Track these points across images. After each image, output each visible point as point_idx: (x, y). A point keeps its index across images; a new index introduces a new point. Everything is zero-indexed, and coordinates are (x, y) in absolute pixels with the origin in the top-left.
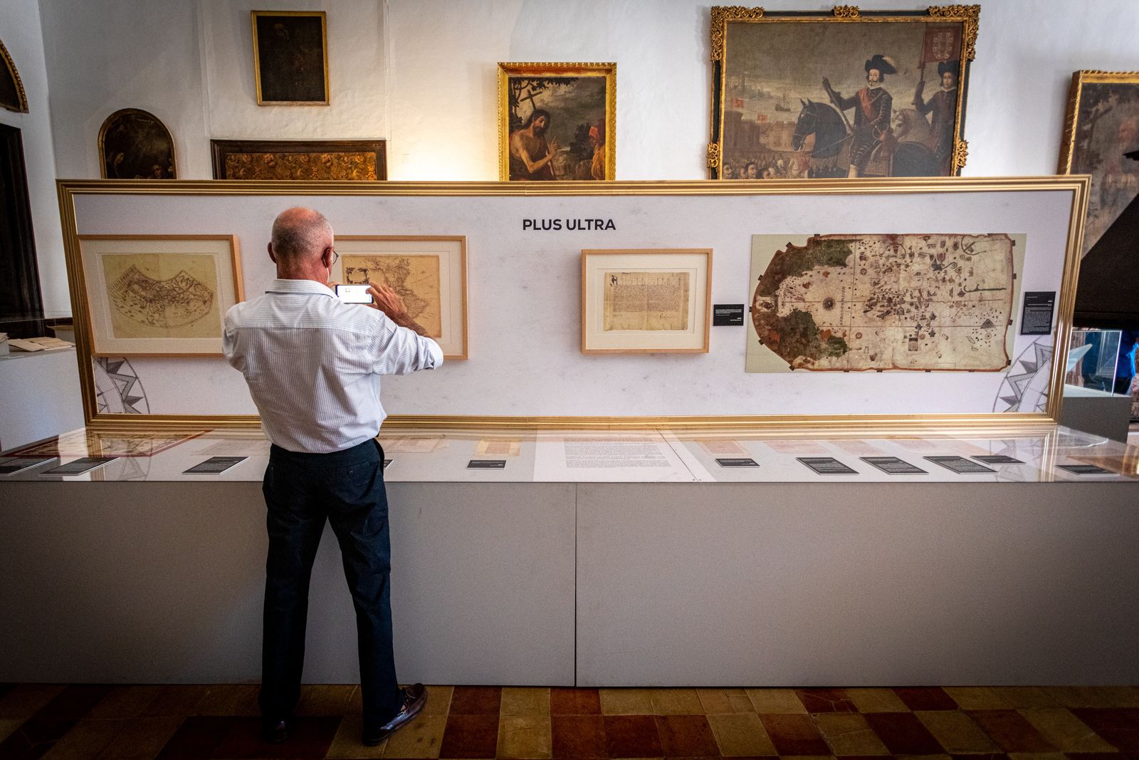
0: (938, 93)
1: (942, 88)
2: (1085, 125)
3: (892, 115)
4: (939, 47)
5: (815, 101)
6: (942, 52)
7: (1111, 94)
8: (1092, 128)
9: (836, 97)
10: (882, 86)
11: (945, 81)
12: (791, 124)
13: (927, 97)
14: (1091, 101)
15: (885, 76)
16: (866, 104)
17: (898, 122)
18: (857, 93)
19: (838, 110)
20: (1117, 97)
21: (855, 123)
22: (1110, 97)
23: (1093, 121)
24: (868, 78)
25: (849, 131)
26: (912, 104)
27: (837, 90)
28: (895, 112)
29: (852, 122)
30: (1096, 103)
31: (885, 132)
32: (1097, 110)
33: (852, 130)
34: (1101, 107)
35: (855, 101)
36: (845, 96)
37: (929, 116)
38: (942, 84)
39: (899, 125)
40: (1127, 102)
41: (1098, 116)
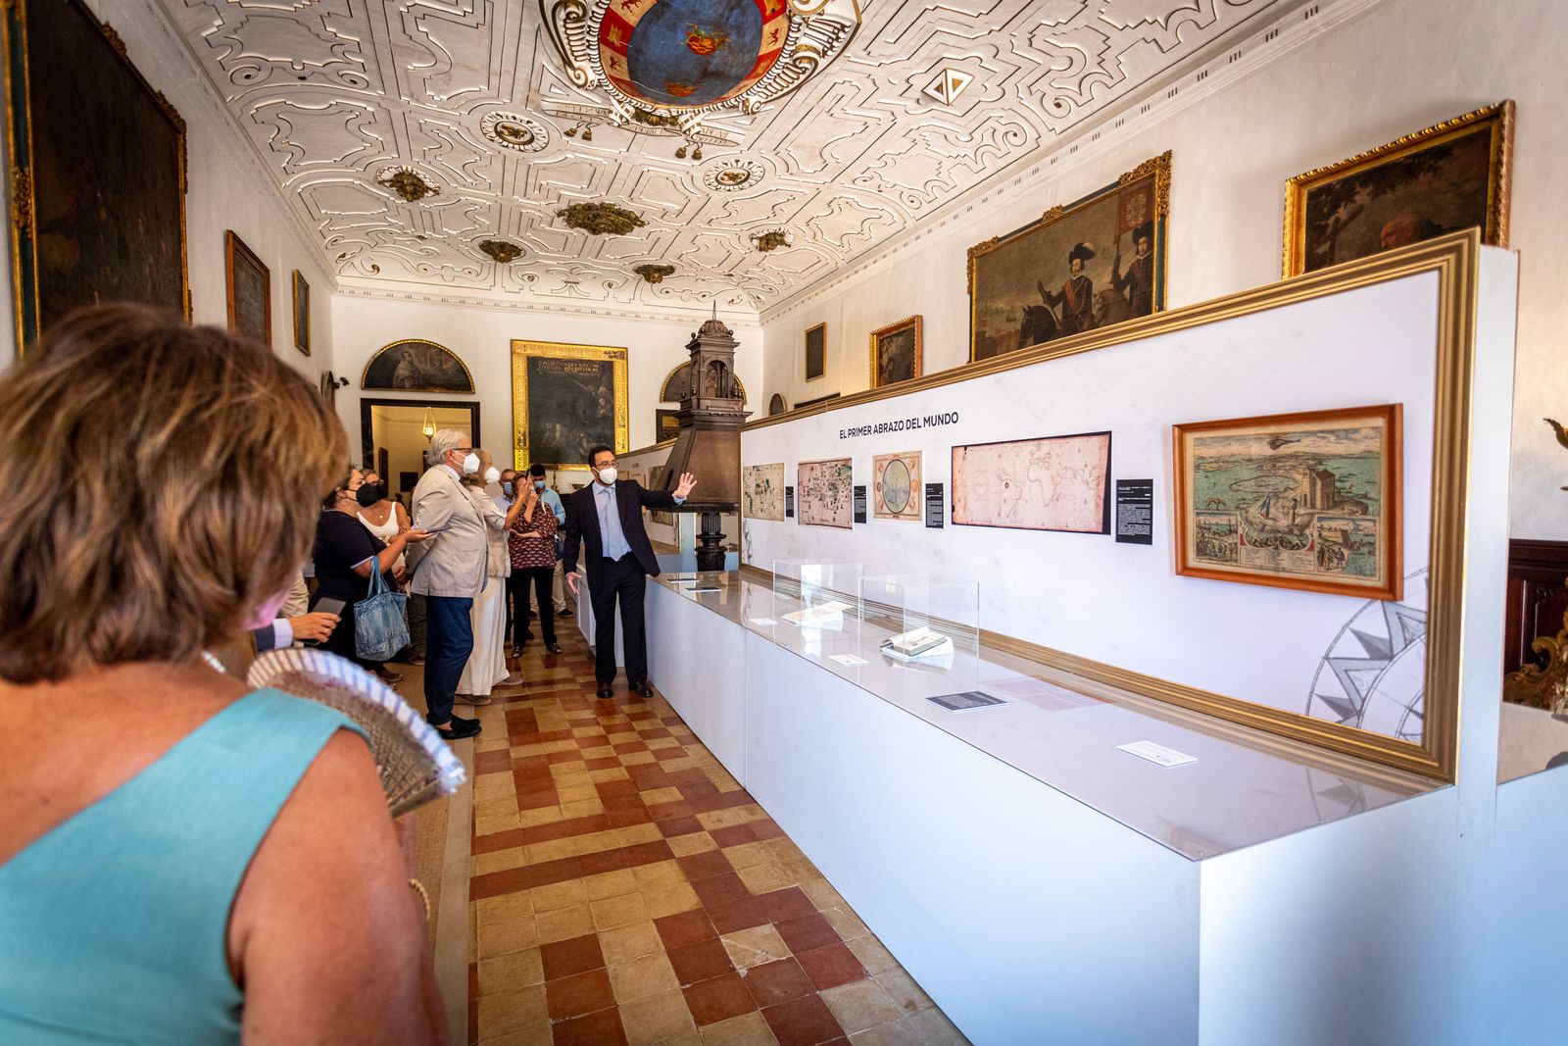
0: (1133, 264)
1: (1138, 257)
2: (1317, 247)
3: (1093, 299)
4: (1133, 213)
5: (1032, 305)
6: (1136, 217)
7: (1358, 189)
8: (1332, 248)
9: (1047, 296)
10: (1084, 273)
11: (1140, 248)
12: (1016, 332)
13: (1123, 272)
14: (1325, 210)
15: (1086, 262)
16: (1071, 296)
17: (1098, 306)
18: (1064, 288)
19: (1049, 309)
20: (1370, 188)
21: (1063, 318)
22: (1358, 193)
23: (1333, 237)
24: (1071, 269)
25: (1058, 327)
26: (1111, 283)
27: (1047, 290)
28: (1095, 296)
29: (1060, 317)
30: (1334, 208)
31: (1088, 319)
32: (1337, 220)
33: (1061, 325)
34: (1342, 213)
35: (1062, 295)
36: (1054, 294)
37: (1127, 292)
38: (1137, 253)
39: (1100, 309)
40: (1388, 191)
41: (1339, 227)
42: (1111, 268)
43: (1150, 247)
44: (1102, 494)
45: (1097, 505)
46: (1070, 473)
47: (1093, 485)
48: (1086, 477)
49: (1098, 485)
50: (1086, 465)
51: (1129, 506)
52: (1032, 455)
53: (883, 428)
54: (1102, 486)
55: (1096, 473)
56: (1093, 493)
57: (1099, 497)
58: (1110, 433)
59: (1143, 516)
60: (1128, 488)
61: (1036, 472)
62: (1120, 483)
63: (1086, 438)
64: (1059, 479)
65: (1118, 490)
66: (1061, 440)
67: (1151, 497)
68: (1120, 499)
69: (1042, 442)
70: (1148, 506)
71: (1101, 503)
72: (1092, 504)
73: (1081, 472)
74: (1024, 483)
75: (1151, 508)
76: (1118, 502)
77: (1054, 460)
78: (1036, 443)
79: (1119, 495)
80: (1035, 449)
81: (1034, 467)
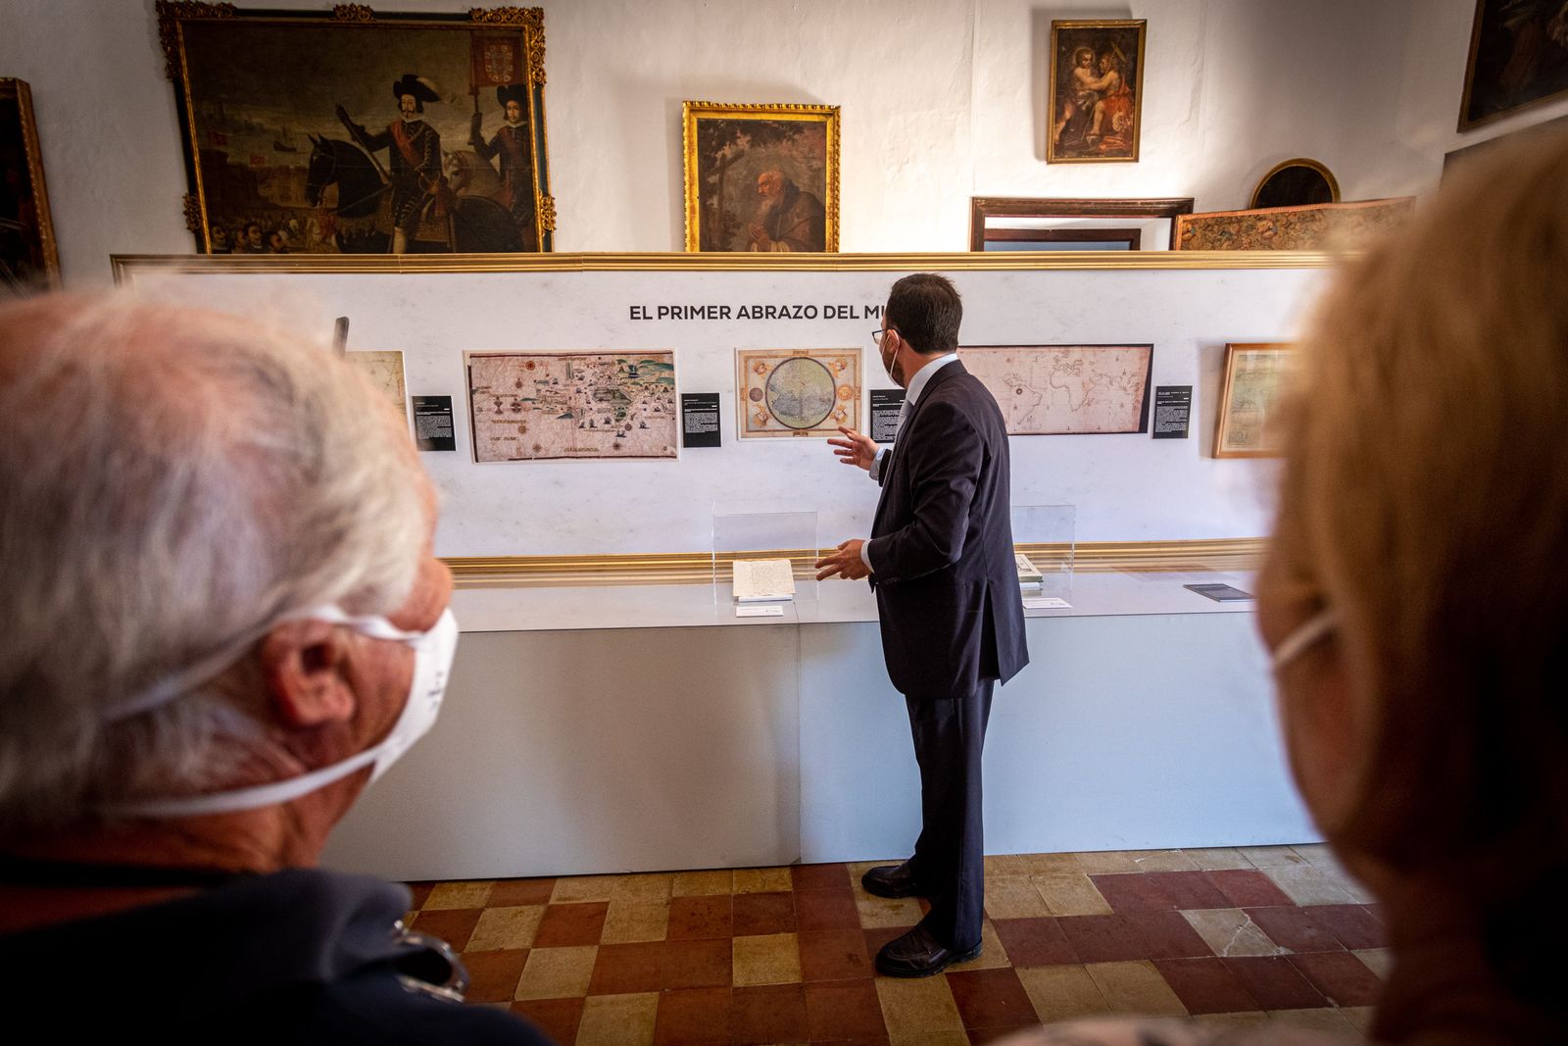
0: (501, 129)
1: (508, 123)
2: (708, 177)
3: (443, 158)
4: (495, 65)
5: (330, 137)
6: (500, 73)
7: (739, 134)
8: (721, 179)
9: (359, 132)
10: (422, 118)
11: (510, 112)
12: (300, 170)
13: (488, 135)
14: (714, 143)
15: (424, 104)
16: (403, 142)
17: (452, 169)
18: (388, 128)
19: (365, 152)
20: (748, 138)
21: (392, 170)
22: (739, 138)
23: (722, 170)
24: (400, 106)
25: (385, 181)
26: (469, 144)
27: (358, 123)
28: (446, 154)
29: (387, 168)
30: (720, 146)
31: (436, 182)
32: (724, 156)
33: (389, 178)
34: (728, 151)
35: (386, 139)
36: (372, 132)
37: (496, 161)
38: (506, 117)
39: (456, 173)
40: (762, 146)
41: (726, 163)
42: (468, 125)
43: (525, 115)
44: (1141, 399)
45: (1135, 408)
46: (1105, 380)
47: (1131, 391)
48: (1124, 383)
49: (1137, 390)
50: (1124, 373)
51: (1167, 408)
52: (1057, 361)
53: (759, 312)
54: (1141, 392)
55: (1135, 380)
56: (1131, 398)
57: (1137, 401)
58: (1152, 346)
59: (1181, 416)
60: (1168, 393)
61: (1060, 378)
62: (1159, 389)
63: (1126, 349)
64: (1092, 386)
65: (1157, 395)
66: (1096, 349)
67: (1190, 400)
68: (1159, 403)
69: (1070, 349)
70: (1186, 407)
71: (1140, 406)
72: (1129, 407)
73: (1119, 379)
74: (1045, 389)
75: (1189, 410)
76: (1157, 405)
77: (1086, 366)
78: (1062, 349)
79: (1157, 399)
80: (1061, 355)
81: (1057, 374)
